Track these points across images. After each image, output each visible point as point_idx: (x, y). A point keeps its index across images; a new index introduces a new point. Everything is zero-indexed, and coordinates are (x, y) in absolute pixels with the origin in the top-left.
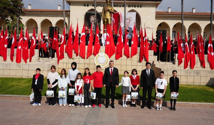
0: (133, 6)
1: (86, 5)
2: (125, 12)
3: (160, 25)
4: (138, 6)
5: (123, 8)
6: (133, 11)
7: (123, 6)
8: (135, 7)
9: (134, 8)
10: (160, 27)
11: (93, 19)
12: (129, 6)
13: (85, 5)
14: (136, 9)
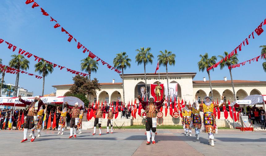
0: (173, 78)
1: (137, 79)
2: (168, 83)
3: (198, 92)
4: (178, 78)
5: (166, 80)
6: (174, 82)
7: (166, 78)
8: (175, 78)
9: (174, 80)
10: (198, 94)
11: (143, 89)
12: (171, 78)
13: (135, 79)
14: (176, 80)
